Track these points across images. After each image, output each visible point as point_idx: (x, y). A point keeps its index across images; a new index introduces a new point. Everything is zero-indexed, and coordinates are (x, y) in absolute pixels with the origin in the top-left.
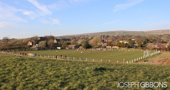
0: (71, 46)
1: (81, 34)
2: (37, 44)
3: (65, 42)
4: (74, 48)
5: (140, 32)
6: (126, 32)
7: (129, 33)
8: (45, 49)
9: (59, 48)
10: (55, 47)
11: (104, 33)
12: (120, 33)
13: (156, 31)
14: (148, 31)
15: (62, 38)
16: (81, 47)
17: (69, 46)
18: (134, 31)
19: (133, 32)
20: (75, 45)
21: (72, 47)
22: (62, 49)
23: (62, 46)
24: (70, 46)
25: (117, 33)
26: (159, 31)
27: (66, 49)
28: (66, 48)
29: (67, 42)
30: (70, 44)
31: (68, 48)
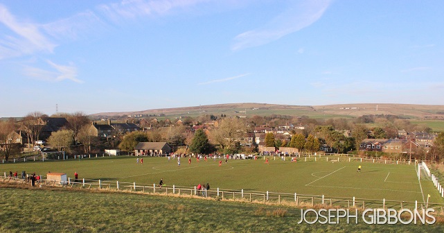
0: (152, 147)
1: (142, 112)
2: (40, 139)
3: (129, 134)
4: (161, 151)
5: (305, 106)
6: (268, 106)
7: (277, 109)
8: (70, 157)
9: (113, 152)
10: (98, 148)
11: (207, 109)
12: (252, 109)
13: (345, 106)
14: (324, 107)
15: (112, 122)
16: (181, 150)
17: (143, 145)
18: (289, 106)
19: (285, 107)
20: (162, 144)
21: (153, 151)
22: (121, 154)
23: (120, 146)
24: (147, 145)
25: (243, 109)
26: (351, 106)
27: (134, 155)
28: (136, 151)
29: (136, 133)
30: (148, 141)
31: (141, 151)
